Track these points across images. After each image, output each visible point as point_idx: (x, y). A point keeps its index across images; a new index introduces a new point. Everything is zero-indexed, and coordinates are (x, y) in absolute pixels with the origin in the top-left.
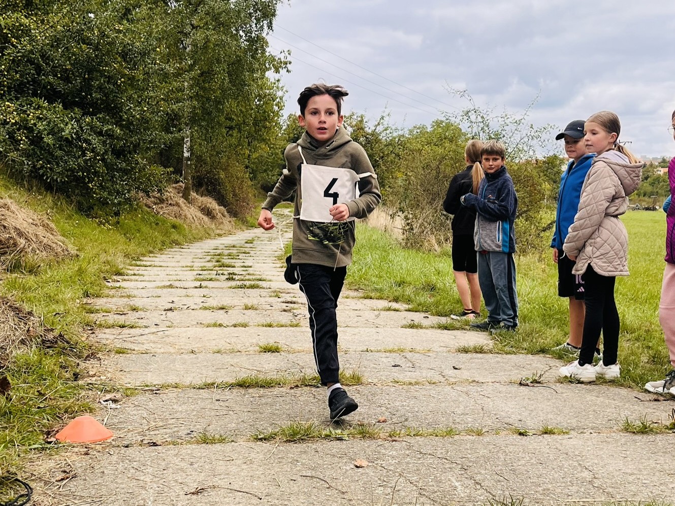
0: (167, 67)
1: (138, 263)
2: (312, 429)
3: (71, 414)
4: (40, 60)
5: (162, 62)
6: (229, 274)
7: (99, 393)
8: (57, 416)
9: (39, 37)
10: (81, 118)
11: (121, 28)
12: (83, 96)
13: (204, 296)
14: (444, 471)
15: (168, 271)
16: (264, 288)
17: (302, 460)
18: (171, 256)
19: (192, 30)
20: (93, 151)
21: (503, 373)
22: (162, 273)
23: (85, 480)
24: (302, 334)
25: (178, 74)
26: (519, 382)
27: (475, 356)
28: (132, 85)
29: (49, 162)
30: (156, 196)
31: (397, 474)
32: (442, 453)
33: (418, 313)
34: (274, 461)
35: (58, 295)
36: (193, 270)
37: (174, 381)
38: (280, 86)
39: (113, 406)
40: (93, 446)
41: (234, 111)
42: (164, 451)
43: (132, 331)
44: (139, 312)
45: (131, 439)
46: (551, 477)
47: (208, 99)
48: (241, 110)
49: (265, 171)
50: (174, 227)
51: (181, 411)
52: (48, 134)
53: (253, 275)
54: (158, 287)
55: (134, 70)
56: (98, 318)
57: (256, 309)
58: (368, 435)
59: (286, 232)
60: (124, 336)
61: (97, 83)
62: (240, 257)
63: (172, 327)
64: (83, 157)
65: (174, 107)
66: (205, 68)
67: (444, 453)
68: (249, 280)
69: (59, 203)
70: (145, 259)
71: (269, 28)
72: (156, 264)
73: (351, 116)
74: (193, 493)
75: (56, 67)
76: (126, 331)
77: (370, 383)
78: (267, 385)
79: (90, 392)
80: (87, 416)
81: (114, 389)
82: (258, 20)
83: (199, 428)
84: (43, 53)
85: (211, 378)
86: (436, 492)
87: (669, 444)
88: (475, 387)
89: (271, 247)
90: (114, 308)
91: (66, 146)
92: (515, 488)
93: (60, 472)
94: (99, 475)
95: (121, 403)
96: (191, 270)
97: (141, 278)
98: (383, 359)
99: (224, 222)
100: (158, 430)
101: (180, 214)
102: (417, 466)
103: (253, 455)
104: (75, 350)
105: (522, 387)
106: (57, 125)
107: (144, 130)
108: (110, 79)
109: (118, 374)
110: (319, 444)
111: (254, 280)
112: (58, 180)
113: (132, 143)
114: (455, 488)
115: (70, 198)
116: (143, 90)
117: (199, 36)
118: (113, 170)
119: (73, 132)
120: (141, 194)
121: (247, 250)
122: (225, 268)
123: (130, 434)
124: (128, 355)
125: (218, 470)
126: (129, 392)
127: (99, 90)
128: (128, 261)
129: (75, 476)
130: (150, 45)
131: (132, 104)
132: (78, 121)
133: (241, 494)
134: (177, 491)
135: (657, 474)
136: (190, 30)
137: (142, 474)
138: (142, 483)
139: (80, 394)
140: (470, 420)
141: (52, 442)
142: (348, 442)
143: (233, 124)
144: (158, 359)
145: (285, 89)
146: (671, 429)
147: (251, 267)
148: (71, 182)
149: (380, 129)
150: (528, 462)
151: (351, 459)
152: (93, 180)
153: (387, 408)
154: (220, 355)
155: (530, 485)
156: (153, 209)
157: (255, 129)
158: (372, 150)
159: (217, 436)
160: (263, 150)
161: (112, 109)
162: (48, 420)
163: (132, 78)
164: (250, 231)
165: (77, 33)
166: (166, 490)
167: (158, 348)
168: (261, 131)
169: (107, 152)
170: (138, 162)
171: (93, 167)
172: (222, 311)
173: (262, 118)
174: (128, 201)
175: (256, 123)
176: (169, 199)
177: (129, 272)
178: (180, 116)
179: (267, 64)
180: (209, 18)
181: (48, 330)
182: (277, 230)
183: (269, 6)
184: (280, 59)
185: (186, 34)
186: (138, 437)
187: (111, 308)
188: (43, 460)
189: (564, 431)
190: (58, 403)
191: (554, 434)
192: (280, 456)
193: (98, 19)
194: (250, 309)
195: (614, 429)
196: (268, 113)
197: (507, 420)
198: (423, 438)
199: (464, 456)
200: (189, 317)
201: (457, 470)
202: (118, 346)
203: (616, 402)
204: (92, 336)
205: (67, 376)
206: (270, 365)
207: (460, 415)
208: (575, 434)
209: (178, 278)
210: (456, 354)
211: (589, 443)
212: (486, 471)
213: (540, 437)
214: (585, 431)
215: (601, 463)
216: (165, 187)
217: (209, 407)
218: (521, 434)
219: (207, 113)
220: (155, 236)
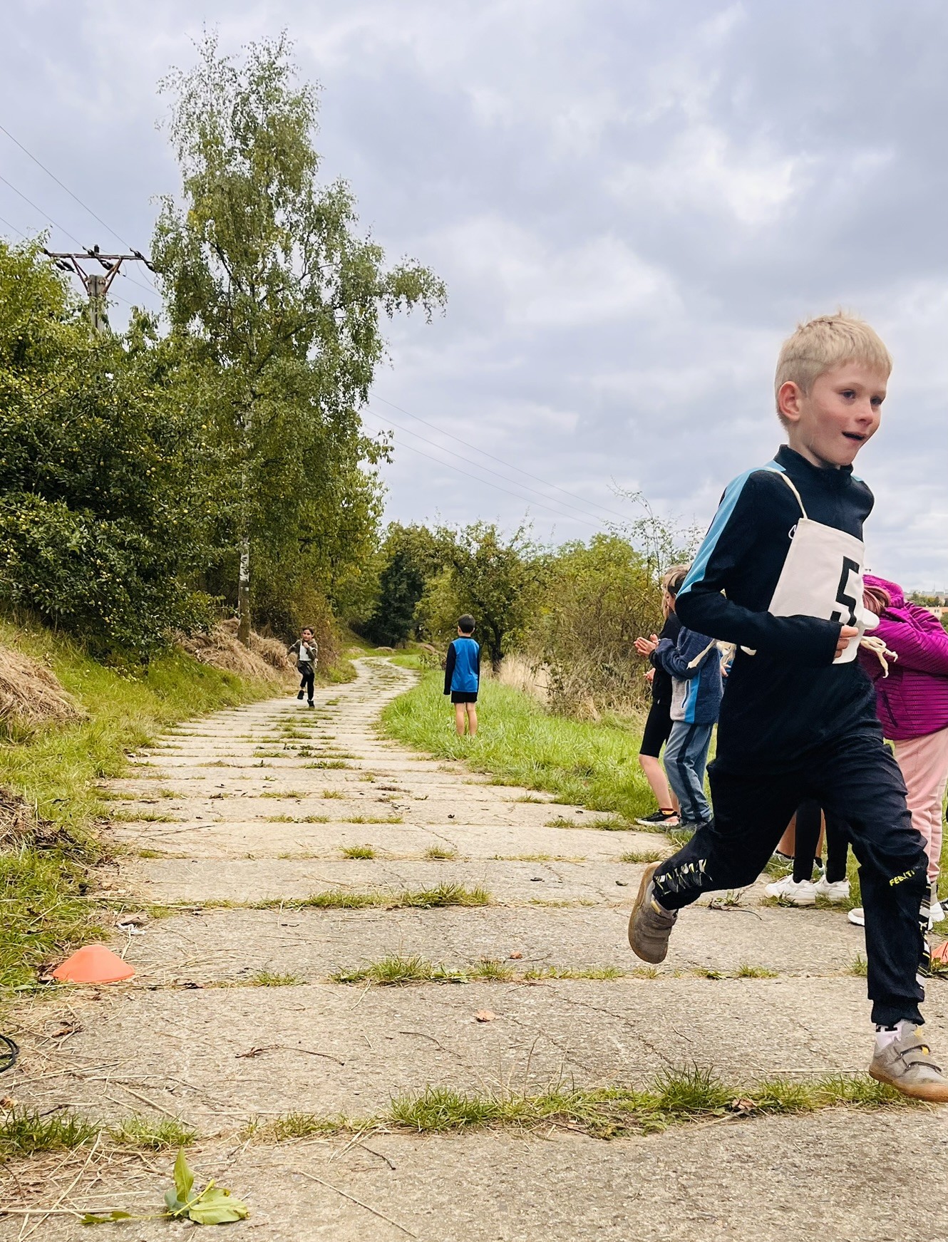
0: (217, 452)
1: (174, 730)
2: (417, 967)
3: (76, 942)
4: (35, 438)
5: (210, 445)
6: (303, 748)
7: (116, 913)
8: (56, 945)
9: (34, 406)
10: (93, 523)
11: (152, 395)
12: (97, 491)
13: (267, 779)
14: (601, 1028)
15: (217, 742)
16: (352, 769)
17: (401, 1011)
18: (221, 722)
19: (253, 399)
20: (110, 570)
22: (208, 746)
23: (94, 1035)
24: (405, 833)
25: (234, 461)
26: (709, 903)
28: (165, 477)
29: (48, 586)
30: (201, 636)
31: (536, 1032)
32: (599, 1002)
33: (568, 806)
34: (363, 1012)
35: (59, 774)
36: (252, 742)
37: (222, 897)
38: (378, 482)
39: (136, 931)
40: (106, 988)
41: (312, 517)
42: (206, 996)
43: (165, 826)
44: (174, 800)
45: (159, 978)
46: (751, 1038)
47: (276, 499)
48: (321, 515)
49: (355, 603)
50: (225, 680)
51: (232, 940)
52: (47, 545)
53: (337, 749)
54: (201, 765)
55: (169, 456)
56: (115, 806)
57: (340, 798)
58: (495, 977)
59: (384, 689)
60: (152, 833)
61: (117, 472)
62: (318, 724)
63: (220, 821)
64: (96, 579)
65: (226, 509)
66: (271, 456)
67: (601, 1003)
68: (330, 757)
69: (63, 644)
70: (184, 725)
71: (362, 399)
72: (199, 732)
73: (477, 526)
74: (247, 1056)
75: (58, 449)
76: (155, 826)
77: (499, 904)
78: (354, 904)
79: (103, 912)
80: (98, 944)
81: (137, 908)
82: (347, 387)
83: (258, 964)
84: (39, 429)
85: (275, 894)
86: (589, 1057)
89: (363, 711)
90: (139, 793)
91: (72, 562)
92: (700, 1053)
93: (59, 1024)
94: (114, 1028)
95: (147, 927)
96: (249, 742)
97: (178, 752)
98: (518, 870)
100: (199, 966)
101: (235, 663)
102: (563, 1021)
103: (333, 1003)
104: (82, 852)
105: (713, 910)
106: (59, 532)
107: (184, 541)
108: (136, 467)
109: (143, 887)
110: (426, 988)
111: (338, 757)
112: (62, 610)
113: (166, 560)
114: (617, 1052)
115: (77, 636)
116: (183, 484)
118: (139, 598)
119: (82, 543)
120: (179, 633)
121: (328, 715)
122: (297, 740)
123: (159, 972)
124: (158, 860)
125: (283, 1023)
126: (158, 912)
127: (119, 484)
128: (160, 728)
129: (79, 1030)
130: (193, 420)
131: (167, 503)
132: (89, 527)
133: (315, 1057)
134: (225, 1053)
136: (250, 400)
137: (175, 1028)
138: (174, 1041)
139: (89, 914)
141: (47, 981)
142: (466, 986)
143: (311, 535)
144: (201, 867)
145: (384, 486)
147: (333, 738)
148: (79, 614)
149: (518, 545)
150: (719, 1016)
151: (471, 1009)
152: (111, 612)
153: (523, 940)
154: (288, 861)
155: (721, 1048)
156: (196, 654)
157: (342, 544)
158: (506, 575)
159: (283, 976)
160: (352, 574)
161: (139, 512)
162: (43, 951)
163: (167, 468)
164: (333, 688)
165: (88, 400)
166: (208, 1051)
167: (200, 851)
168: (349, 546)
169: (131, 572)
170: (175, 587)
171: (111, 593)
172: (292, 800)
173: (352, 527)
174: (161, 642)
175: (343, 535)
176: (218, 641)
177: (161, 743)
178: (235, 523)
179: (359, 450)
180: (278, 384)
181: (43, 824)
182: (371, 687)
183: (363, 367)
184: (378, 443)
185: (245, 406)
186: (171, 976)
187: (135, 794)
188: (34, 1007)
189: (770, 973)
190: (57, 927)
191: (756, 976)
192: (371, 1005)
193: (117, 380)
194: (331, 797)
195: (840, 972)
196: (360, 520)
197: (690, 957)
198: (573, 982)
199: (629, 1007)
200: (245, 808)
201: (620, 1027)
202: (144, 847)
203: (843, 933)
204: (108, 832)
205: (71, 888)
206: (358, 877)
207: (624, 949)
208: (786, 978)
209: (231, 752)
210: (620, 864)
211: (805, 990)
212: (662, 1029)
213: (736, 981)
214: (799, 973)
215: (822, 1019)
216: (214, 624)
217: (271, 934)
218: (709, 976)
219: (273, 519)
220: (199, 693)
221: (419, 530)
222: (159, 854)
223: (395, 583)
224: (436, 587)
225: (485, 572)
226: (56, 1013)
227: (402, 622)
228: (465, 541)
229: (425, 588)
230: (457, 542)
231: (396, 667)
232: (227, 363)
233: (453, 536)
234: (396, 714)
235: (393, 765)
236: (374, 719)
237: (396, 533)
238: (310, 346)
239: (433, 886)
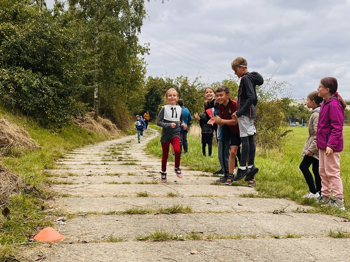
0: (87, 51)
1: (72, 152)
2: (167, 235)
3: (41, 227)
4: (20, 47)
5: (84, 48)
6: (119, 158)
7: (55, 216)
8: (34, 228)
9: (20, 35)
10: (42, 77)
11: (63, 31)
12: (43, 66)
13: (107, 169)
14: (237, 256)
15: (87, 156)
16: (138, 165)
17: (163, 250)
18: (88, 149)
19: (99, 32)
20: (48, 94)
21: (264, 208)
22: (84, 158)
24: (159, 187)
25: (92, 55)
26: (273, 212)
27: (249, 199)
28: (68, 61)
29: (25, 100)
30: (80, 118)
31: (213, 258)
32: (235, 247)
34: (148, 251)
35: (31, 167)
36: (100, 156)
37: (94, 210)
38: (144, 62)
39: (63, 223)
40: (53, 243)
41: (121, 75)
42: (90, 246)
43: (71, 186)
44: (74, 177)
45: (73, 240)
46: (293, 259)
47: (107, 68)
48: (124, 74)
49: (136, 106)
50: (89, 134)
51: (98, 226)
52: (25, 86)
53: (132, 158)
54: (83, 164)
55: (69, 53)
56: (52, 179)
57: (134, 175)
58: (196, 238)
59: (147, 137)
60: (66, 188)
61: (50, 59)
62: (124, 149)
63: (91, 184)
64: (43, 98)
65: (90, 72)
66: (106, 52)
67: (237, 247)
68: (129, 161)
69: (30, 121)
70: (75, 150)
71: (139, 31)
72: (81, 153)
73: (181, 77)
75: (29, 51)
76: (67, 186)
77: (195, 212)
78: (143, 213)
79: (50, 216)
80: (49, 228)
81: (63, 215)
82: (133, 27)
83: (108, 234)
84: (22, 43)
85: (113, 209)
88: (250, 214)
90: (61, 174)
91: (34, 92)
93: (37, 256)
94: (57, 257)
95: (67, 221)
96: (99, 156)
97: (73, 160)
98: (202, 200)
99: (115, 132)
100: (87, 235)
101: (93, 128)
103: (137, 248)
104: (42, 195)
105: (275, 214)
106: (29, 81)
107: (74, 84)
108: (57, 57)
109: (65, 207)
110: (171, 242)
111: (132, 161)
112: (30, 109)
113: (68, 90)
115: (36, 119)
116: (74, 63)
117: (103, 35)
118: (59, 104)
119: (37, 85)
120: (72, 117)
121: (128, 146)
122: (117, 155)
123: (72, 237)
124: (69, 198)
125: (119, 255)
126: (70, 216)
127: (51, 63)
128: (66, 151)
129: (45, 258)
130: (78, 40)
131: (68, 70)
132: (40, 79)
137: (80, 257)
139: (45, 217)
140: (249, 231)
141: (32, 241)
142: (186, 241)
143: (120, 81)
144: (85, 200)
145: (146, 63)
147: (130, 154)
148: (36, 110)
149: (196, 84)
150: (281, 251)
151: (188, 250)
152: (48, 110)
153: (205, 225)
154: (117, 198)
156: (79, 125)
157: (131, 84)
158: (192, 95)
159: (118, 238)
160: (135, 95)
161: (58, 73)
162: (29, 230)
163: (68, 57)
164: (129, 137)
165: (40, 33)
167: (84, 194)
168: (134, 85)
169: (55, 95)
170: (71, 100)
171: (48, 103)
172: (116, 176)
173: (135, 78)
174: (66, 120)
175: (132, 81)
176: (87, 120)
177: (67, 157)
178: (92, 77)
179: (137, 50)
180: (108, 26)
181: (27, 185)
183: (139, 20)
184: (144, 48)
185: (96, 34)
186: (77, 239)
187: (59, 175)
188: (27, 250)
189: (298, 236)
190: (34, 221)
191: (293, 237)
192: (151, 248)
193: (50, 26)
194: (131, 175)
195: (324, 236)
196: (138, 75)
197: (268, 231)
198: (225, 240)
199: (247, 248)
200: (99, 179)
201: (244, 256)
202: (64, 193)
203: (324, 222)
204: (50, 188)
205: (38, 208)
206: (142, 203)
207: (243, 228)
208: (304, 238)
209: (93, 160)
210: (239, 198)
211: (312, 242)
212: (260, 256)
213: (286, 239)
214: (309, 236)
215: (319, 252)
216: (85, 114)
217: (113, 223)
218: (276, 238)
219: (106, 75)
220: (80, 139)
221: (159, 79)
223: (150, 98)
225: (184, 94)
226: (36, 252)
228: (176, 83)
229: (162, 100)
230: (174, 83)
231: (152, 129)
232: (89, 19)
233: (172, 81)
234: (152, 145)
235: (152, 164)
236: (144, 148)
237: (151, 80)
238: (119, 12)
239: (171, 206)
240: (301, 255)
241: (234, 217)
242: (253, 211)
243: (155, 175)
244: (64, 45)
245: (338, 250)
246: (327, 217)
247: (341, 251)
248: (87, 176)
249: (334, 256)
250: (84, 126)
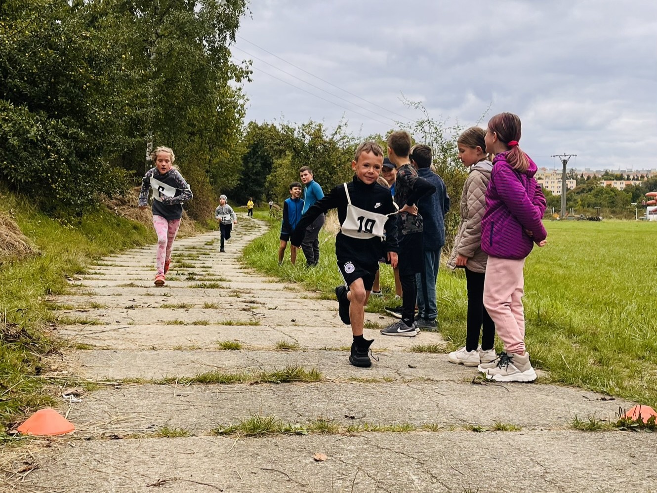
0: (133, 74)
1: (99, 262)
2: (272, 423)
3: (33, 407)
4: (7, 63)
5: (127, 68)
6: (190, 274)
7: (61, 387)
8: (20, 409)
9: (7, 42)
10: (46, 121)
11: (88, 35)
12: (49, 99)
13: (165, 295)
14: (401, 465)
15: (129, 270)
16: (224, 288)
17: (262, 454)
18: (132, 256)
19: (157, 38)
20: (57, 152)
21: (456, 372)
22: (123, 273)
23: (47, 471)
24: (261, 332)
25: (143, 80)
26: (472, 381)
27: (429, 356)
28: (97, 90)
29: (13, 163)
30: (118, 197)
31: (356, 468)
32: (399, 448)
33: (374, 314)
34: (235, 455)
35: (20, 292)
36: (154, 270)
37: (135, 376)
38: (242, 94)
39: (75, 399)
40: (55, 438)
41: (196, 118)
42: (125, 444)
43: (94, 328)
44: (101, 310)
45: (92, 432)
46: (504, 471)
47: (172, 105)
48: (203, 117)
49: (225, 176)
50: (135, 228)
51: (142, 406)
52: (14, 136)
53: (213, 275)
54: (119, 286)
55: (99, 75)
56: (60, 314)
57: (216, 308)
58: (326, 430)
59: (245, 234)
60: (85, 333)
61: (63, 87)
62: (200, 258)
63: (133, 324)
64: (47, 159)
65: (138, 112)
66: (169, 76)
67: (401, 448)
68: (208, 280)
69: (22, 203)
70: (106, 258)
71: (231, 39)
72: (117, 263)
73: (309, 125)
74: (155, 485)
75: (23, 71)
76: (88, 327)
77: (328, 380)
78: (228, 381)
79: (52, 386)
80: (49, 409)
81: (76, 383)
82: (221, 31)
83: (161, 422)
84: (10, 57)
85: (172, 374)
86: (393, 485)
87: (617, 441)
88: (430, 385)
89: (231, 249)
90: (76, 305)
91: (31, 148)
92: (470, 482)
93: (22, 464)
94: (61, 466)
95: (83, 397)
96: (152, 270)
97: (102, 277)
98: (340, 357)
99: (185, 224)
100: (120, 424)
101: (142, 216)
102: (375, 460)
103: (213, 449)
104: (37, 345)
105: (475, 386)
106: (22, 127)
107: (108, 133)
108: (76, 83)
109: (80, 369)
110: (279, 438)
111: (214, 280)
112: (22, 180)
113: (95, 146)
114: (412, 481)
115: (33, 198)
116: (108, 95)
117: (164, 45)
118: (78, 172)
119: (38, 134)
120: (103, 195)
121: (208, 252)
122: (185, 269)
123: (92, 427)
124: (89, 351)
125: (179, 463)
126: (90, 386)
127: (64, 94)
128: (89, 261)
129: (37, 468)
130: (116, 52)
131: (97, 108)
132: (43, 123)
133: (202, 486)
134: (139, 483)
135: (606, 469)
136: (155, 38)
137: (104, 466)
138: (104, 475)
139: (42, 388)
140: (425, 416)
141: (14, 434)
142: (307, 437)
143: (195, 130)
144: (120, 355)
145: (246, 98)
146: (618, 427)
147: (211, 268)
148: (34, 182)
149: (337, 137)
150: (482, 457)
151: (310, 453)
152: (57, 181)
153: (345, 404)
154: (180, 351)
155: (484, 478)
156: (115, 210)
157: (217, 135)
158: (329, 157)
159: (178, 430)
160: (224, 156)
161: (78, 113)
162: (10, 413)
163: (98, 83)
164: (210, 234)
165: (45, 38)
166: (127, 482)
167: (119, 345)
168: (222, 137)
169: (71, 154)
170: (101, 164)
171: (57, 169)
172: (182, 310)
173: (223, 125)
174: (91, 202)
175: (217, 129)
176: (131, 201)
177: (90, 271)
178: (143, 121)
179: (229, 73)
180: (174, 28)
181: (10, 325)
182: (236, 233)
183: (232, 17)
184: (242, 69)
185: (151, 42)
186: (100, 430)
187: (73, 306)
188: (4, 452)
189: (516, 427)
190: (20, 396)
191: (506, 430)
192: (241, 450)
193: (65, 26)
194: (210, 307)
195: (564, 427)
196: (229, 120)
197: (462, 416)
198: (380, 434)
199: (420, 451)
200: (150, 314)
201: (414, 465)
202: (80, 342)
203: (565, 401)
204: (55, 331)
205: (29, 370)
206: (230, 362)
207: (415, 411)
208: (527, 431)
209: (139, 277)
210: (411, 353)
211: (540, 439)
212: (443, 466)
213: (493, 433)
214: (536, 428)
215: (553, 459)
216: (127, 189)
217: (170, 401)
218: (475, 430)
219: (169, 119)
220: (117, 237)
221: (269, 127)
222: (91, 347)
223: (253, 162)
224: (281, 165)
225: (315, 156)
226: (20, 456)
227: (257, 189)
228: (301, 135)
229: (273, 166)
230: (296, 135)
231: (253, 220)
232: (139, 14)
233: (293, 131)
234: (253, 251)
235: (253, 286)
236: (239, 255)
237: (254, 129)
238: (196, 3)
239: (283, 368)
240: (519, 464)
241: (398, 390)
242: (436, 378)
243: (256, 308)
244: (91, 61)
245: (587, 455)
246: (572, 391)
247: (593, 456)
248: (126, 308)
249: (579, 466)
250: (125, 212)
